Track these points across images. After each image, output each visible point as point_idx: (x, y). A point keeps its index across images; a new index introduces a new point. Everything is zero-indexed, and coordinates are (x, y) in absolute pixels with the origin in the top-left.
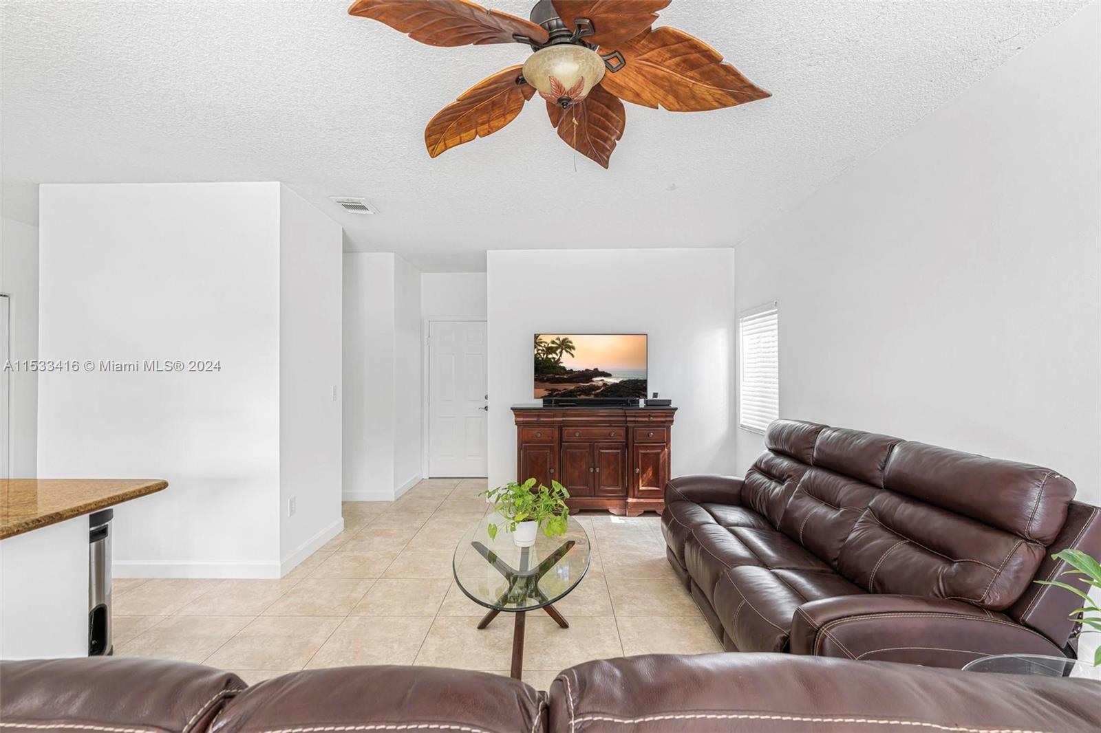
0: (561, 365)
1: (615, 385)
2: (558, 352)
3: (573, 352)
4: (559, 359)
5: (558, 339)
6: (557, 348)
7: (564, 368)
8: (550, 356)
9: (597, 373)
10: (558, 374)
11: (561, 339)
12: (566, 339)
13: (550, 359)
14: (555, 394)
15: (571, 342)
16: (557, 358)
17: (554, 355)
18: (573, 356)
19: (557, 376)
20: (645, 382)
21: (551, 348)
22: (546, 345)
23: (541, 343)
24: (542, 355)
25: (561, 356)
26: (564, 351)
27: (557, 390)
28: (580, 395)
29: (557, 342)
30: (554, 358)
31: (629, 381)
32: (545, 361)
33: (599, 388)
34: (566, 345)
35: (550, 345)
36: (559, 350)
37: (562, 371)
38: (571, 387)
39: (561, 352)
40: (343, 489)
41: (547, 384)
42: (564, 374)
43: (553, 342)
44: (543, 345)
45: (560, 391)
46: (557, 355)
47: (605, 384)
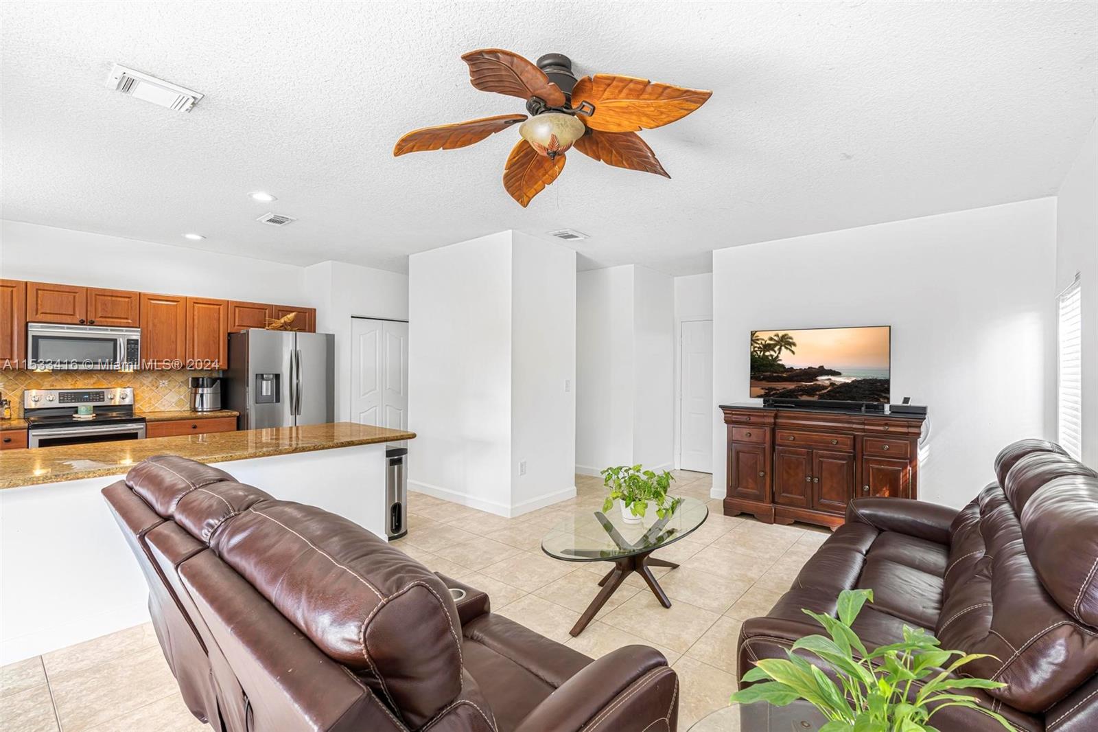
0: (780, 362)
1: (845, 385)
2: (776, 349)
3: (793, 348)
4: (777, 356)
5: (777, 335)
6: (775, 345)
7: (783, 366)
8: (767, 354)
9: (822, 371)
10: (776, 372)
11: (780, 335)
12: (786, 335)
13: (767, 356)
14: (772, 393)
15: (791, 338)
16: (775, 355)
17: (772, 353)
18: (793, 352)
19: (775, 375)
20: (887, 382)
21: (769, 345)
22: (763, 342)
23: (758, 340)
24: (759, 352)
25: (779, 353)
26: (783, 348)
27: (775, 389)
28: (801, 395)
29: (776, 338)
30: (772, 356)
31: (865, 381)
32: (762, 358)
33: (824, 387)
34: (785, 342)
35: (768, 342)
36: (778, 347)
37: (782, 369)
38: (791, 386)
39: (780, 349)
40: (576, 463)
41: (764, 382)
42: (783, 372)
43: (771, 339)
44: (759, 342)
45: (778, 390)
46: (775, 352)
47: (832, 384)
